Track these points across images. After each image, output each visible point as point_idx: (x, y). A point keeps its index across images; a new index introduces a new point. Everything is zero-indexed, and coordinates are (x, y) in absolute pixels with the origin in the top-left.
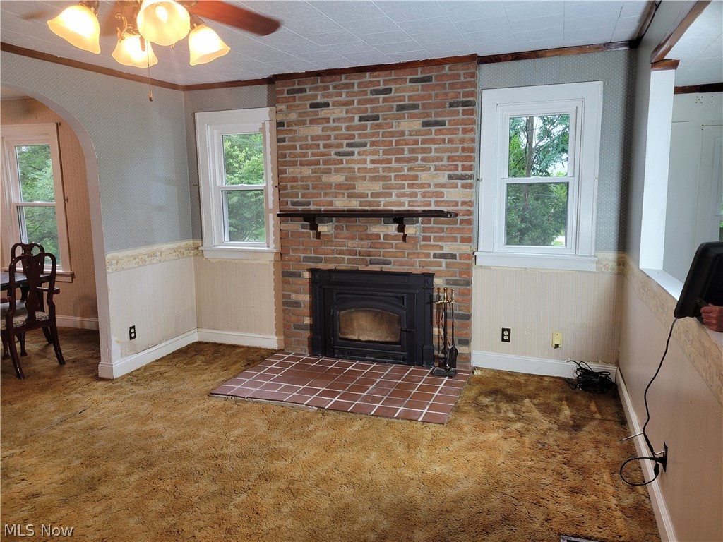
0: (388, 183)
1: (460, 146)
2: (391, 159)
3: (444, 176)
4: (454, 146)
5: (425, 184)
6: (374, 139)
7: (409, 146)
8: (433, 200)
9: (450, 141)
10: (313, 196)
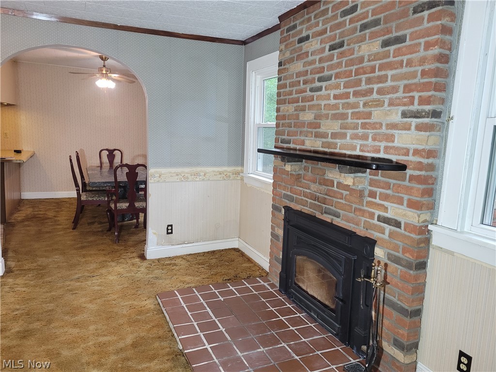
0: (345, 121)
1: (420, 69)
2: (349, 93)
3: (397, 114)
4: (412, 69)
5: (377, 123)
6: (338, 70)
7: (367, 75)
8: (383, 144)
9: (409, 63)
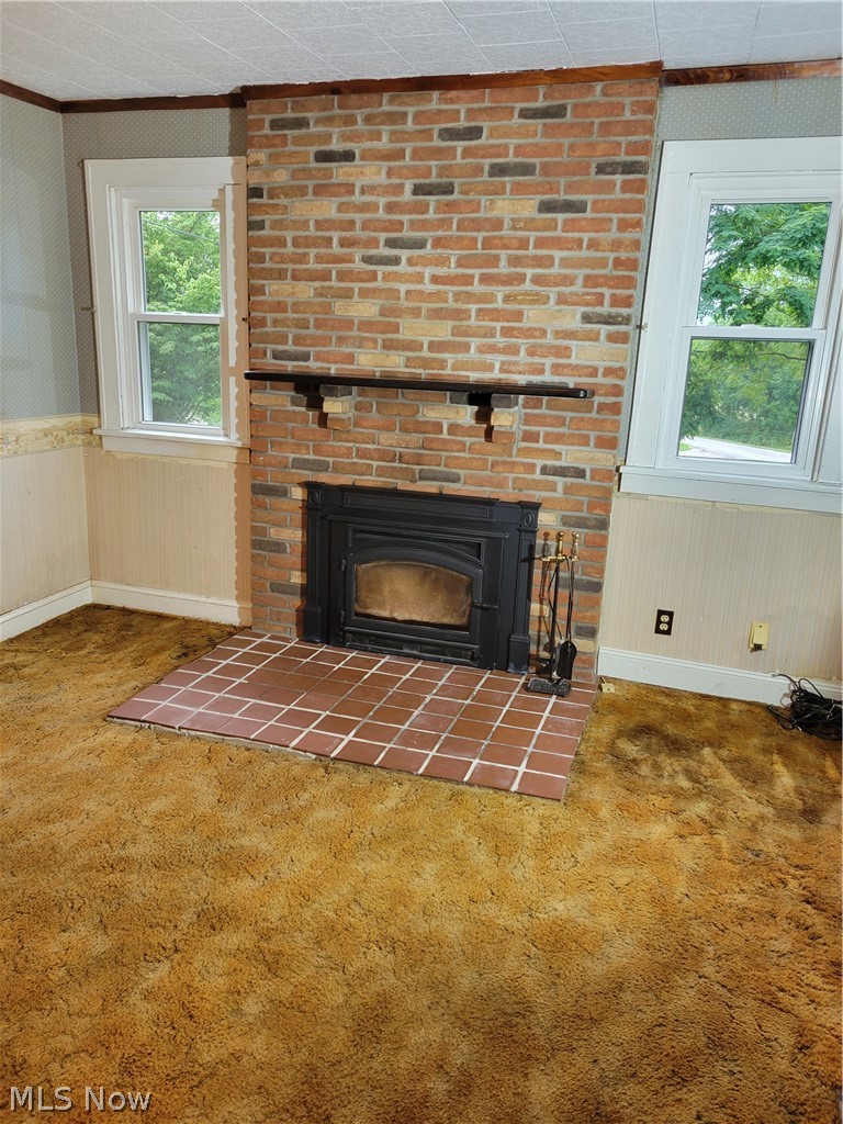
0: (464, 323)
1: (612, 256)
2: (472, 277)
3: (574, 316)
4: (600, 254)
5: (535, 329)
6: (440, 233)
7: (510, 252)
8: (549, 362)
9: (593, 245)
10: (316, 341)
